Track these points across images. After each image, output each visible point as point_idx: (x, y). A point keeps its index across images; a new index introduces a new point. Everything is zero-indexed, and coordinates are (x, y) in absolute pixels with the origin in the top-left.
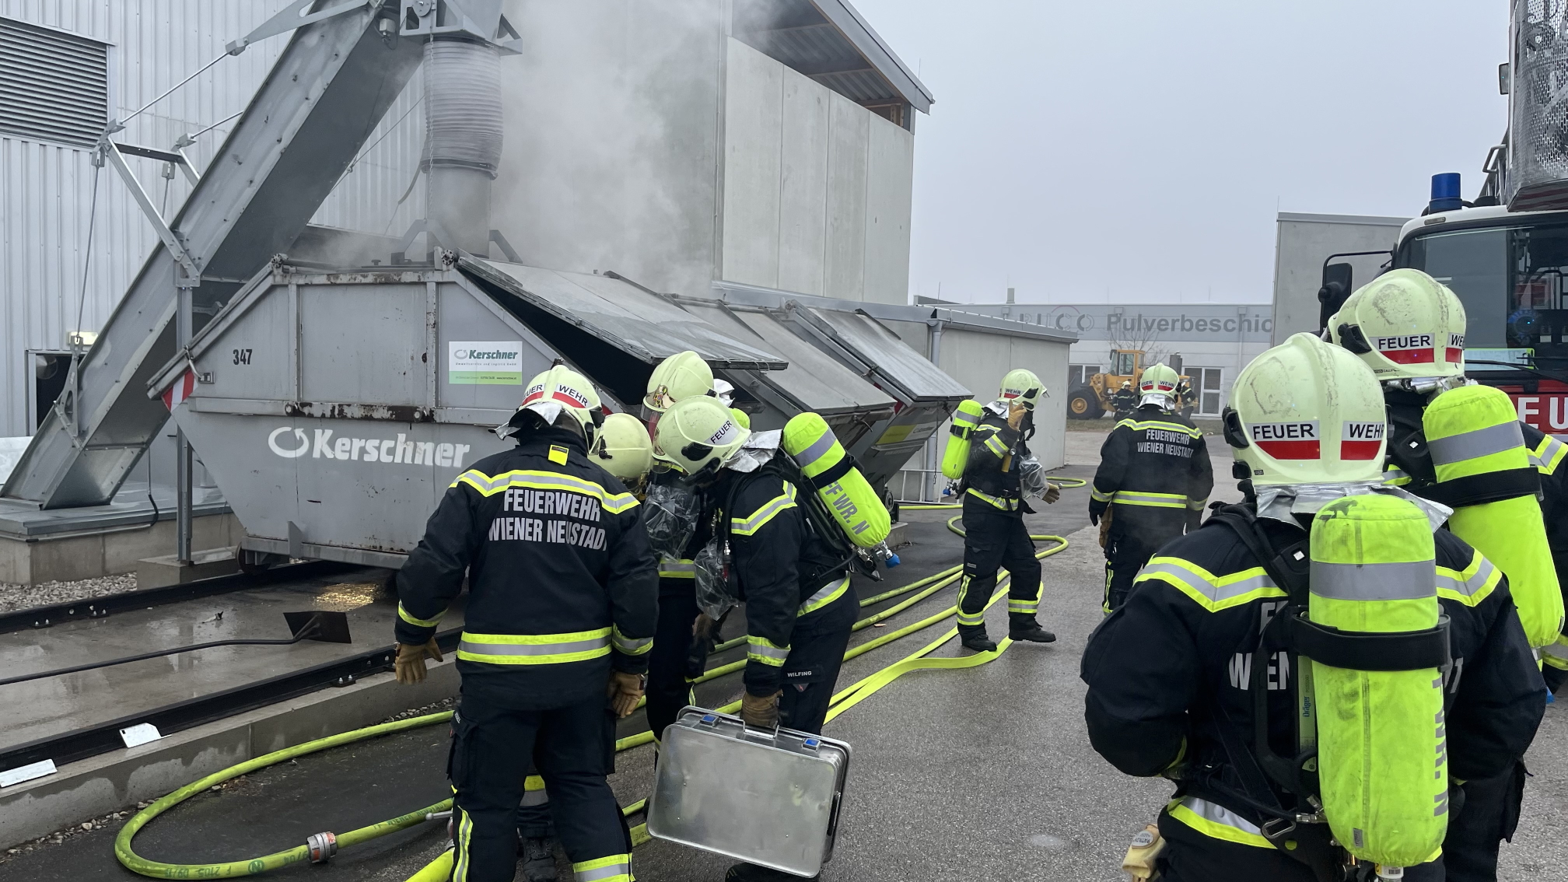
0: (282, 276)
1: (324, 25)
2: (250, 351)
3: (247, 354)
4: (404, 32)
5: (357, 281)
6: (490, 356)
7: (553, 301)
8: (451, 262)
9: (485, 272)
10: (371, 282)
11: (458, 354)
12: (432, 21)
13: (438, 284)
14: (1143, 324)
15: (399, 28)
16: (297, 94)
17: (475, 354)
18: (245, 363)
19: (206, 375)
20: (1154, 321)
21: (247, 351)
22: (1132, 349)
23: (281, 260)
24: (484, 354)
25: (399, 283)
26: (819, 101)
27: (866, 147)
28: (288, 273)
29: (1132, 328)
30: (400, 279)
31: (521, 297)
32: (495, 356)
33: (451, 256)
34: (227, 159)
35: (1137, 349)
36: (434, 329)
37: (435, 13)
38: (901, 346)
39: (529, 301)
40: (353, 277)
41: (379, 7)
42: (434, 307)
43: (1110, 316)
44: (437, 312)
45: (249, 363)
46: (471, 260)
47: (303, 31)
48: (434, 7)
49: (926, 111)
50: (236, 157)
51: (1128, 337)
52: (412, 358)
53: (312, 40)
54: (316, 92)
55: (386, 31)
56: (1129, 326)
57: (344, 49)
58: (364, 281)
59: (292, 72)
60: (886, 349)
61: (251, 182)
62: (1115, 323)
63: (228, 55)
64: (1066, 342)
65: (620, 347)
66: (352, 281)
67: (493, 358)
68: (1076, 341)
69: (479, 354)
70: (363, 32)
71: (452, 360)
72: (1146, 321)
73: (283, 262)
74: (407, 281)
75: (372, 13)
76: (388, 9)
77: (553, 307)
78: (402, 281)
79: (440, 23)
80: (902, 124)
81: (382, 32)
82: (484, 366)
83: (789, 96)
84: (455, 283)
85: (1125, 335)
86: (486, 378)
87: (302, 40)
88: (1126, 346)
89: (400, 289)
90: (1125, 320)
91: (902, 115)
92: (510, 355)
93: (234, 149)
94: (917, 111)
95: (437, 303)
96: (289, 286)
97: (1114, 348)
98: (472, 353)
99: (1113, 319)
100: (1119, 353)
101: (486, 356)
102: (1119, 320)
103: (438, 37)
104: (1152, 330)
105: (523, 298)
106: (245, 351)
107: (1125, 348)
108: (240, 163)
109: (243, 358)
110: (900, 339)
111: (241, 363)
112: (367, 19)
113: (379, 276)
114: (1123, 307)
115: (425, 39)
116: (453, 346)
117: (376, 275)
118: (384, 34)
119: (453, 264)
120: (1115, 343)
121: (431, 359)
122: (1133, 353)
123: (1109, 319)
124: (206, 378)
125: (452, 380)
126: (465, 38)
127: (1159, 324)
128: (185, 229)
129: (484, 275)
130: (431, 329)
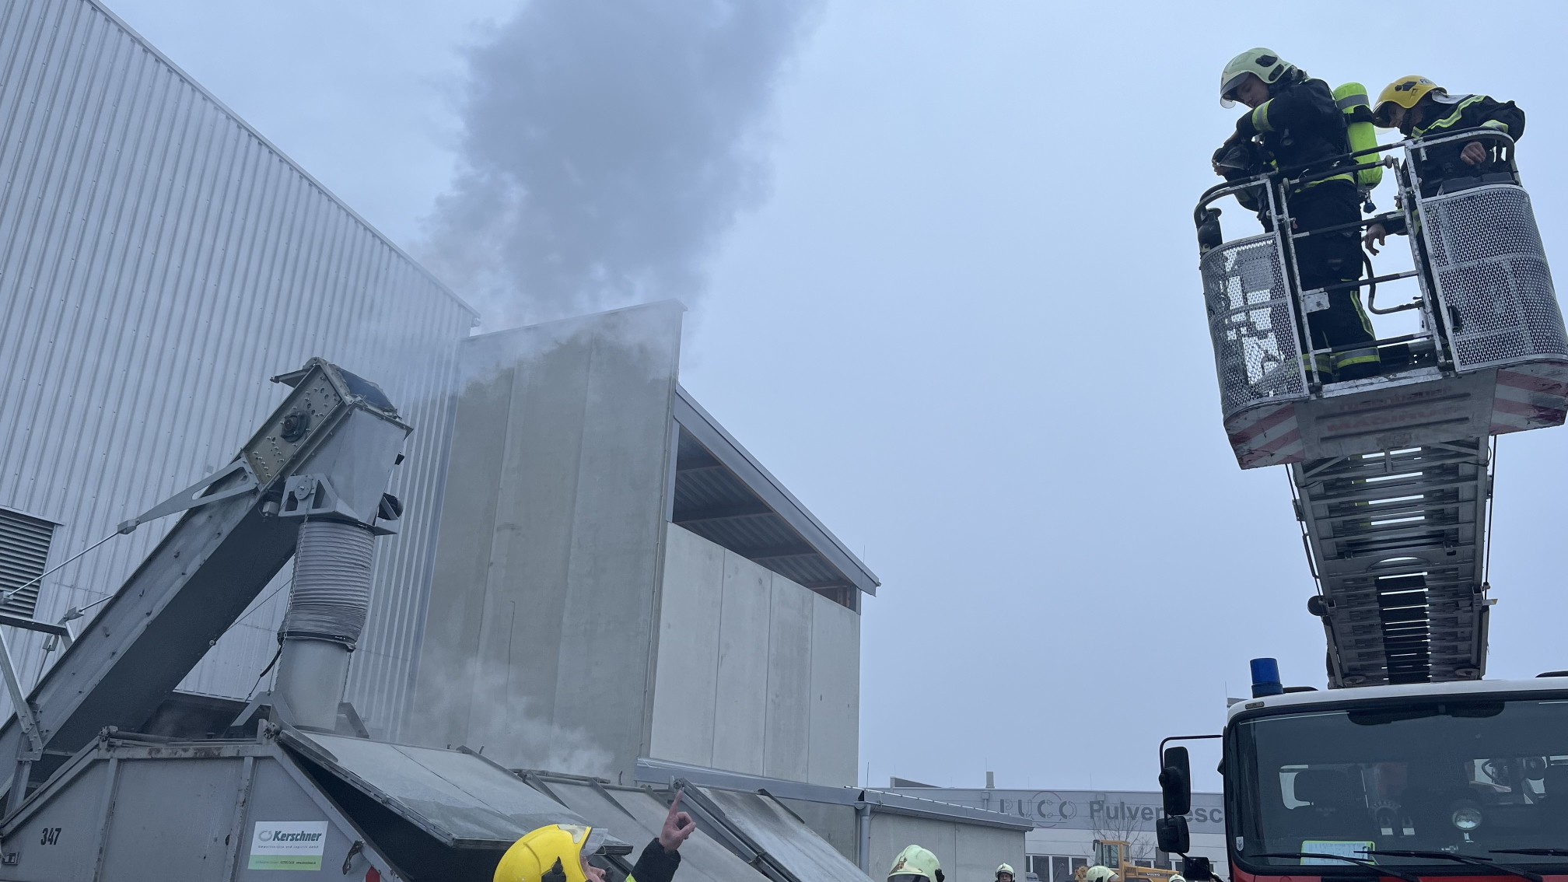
0: (107, 749)
1: (213, 507)
2: (59, 830)
3: (56, 833)
4: (283, 513)
5: (176, 756)
6: (294, 838)
7: (364, 778)
8: (272, 736)
9: (303, 746)
10: (192, 756)
11: (263, 836)
12: (309, 504)
13: (256, 759)
14: (1127, 813)
15: (279, 510)
16: (176, 569)
17: (280, 836)
18: (51, 844)
19: (12, 855)
20: (1137, 809)
21: (57, 830)
22: (1116, 839)
23: (109, 733)
24: (289, 835)
25: (218, 758)
26: (760, 581)
27: (810, 626)
28: (113, 746)
29: (1116, 817)
30: (219, 754)
31: (333, 772)
32: (299, 837)
33: (273, 729)
34: (98, 632)
35: (1123, 839)
36: (243, 808)
37: (314, 496)
38: (803, 831)
39: (341, 777)
40: (175, 751)
41: (264, 490)
42: (247, 783)
43: (1092, 803)
44: (249, 790)
45: (55, 844)
46: (291, 733)
47: (194, 512)
48: (314, 491)
49: (873, 593)
50: (105, 629)
51: (1112, 826)
52: (216, 840)
53: (200, 520)
54: (193, 568)
55: (269, 513)
56: (1112, 814)
57: (227, 529)
58: (184, 755)
59: (176, 549)
60: (782, 831)
61: (114, 654)
62: (1098, 811)
63: (120, 534)
64: (1020, 831)
65: (423, 828)
66: (173, 756)
67: (297, 840)
68: (1031, 829)
69: (284, 835)
70: (247, 512)
71: (256, 842)
72: (1129, 809)
73: (110, 735)
74: (226, 756)
75: (258, 496)
76: (272, 493)
77: (363, 784)
78: (221, 756)
79: (316, 505)
80: (848, 605)
81: (265, 513)
82: (287, 849)
83: (730, 577)
84: (271, 758)
85: (1108, 825)
86: (286, 862)
87: (191, 520)
88: (1110, 836)
89: (219, 763)
90: (1108, 808)
91: (848, 596)
92: (314, 837)
93: (105, 623)
94: (863, 593)
95: (252, 780)
96: (111, 760)
97: (1098, 838)
98: (277, 834)
99: (1096, 807)
100: (1102, 844)
101: (290, 837)
102: (1101, 808)
103: (313, 518)
104: (1137, 819)
105: (336, 774)
106: (54, 830)
107: (1110, 839)
108: (108, 636)
109: (50, 837)
110: (803, 822)
111: (48, 843)
112: (253, 502)
113: (199, 750)
114: (1105, 793)
115: (300, 520)
116: (260, 826)
117: (198, 749)
118: (266, 515)
119: (274, 738)
120: (1099, 832)
121: (234, 842)
122: (1116, 844)
123: (1092, 807)
124: (10, 859)
125: (252, 866)
126: (337, 519)
127: (1143, 814)
128: (41, 701)
129: (302, 749)
130: (239, 809)
